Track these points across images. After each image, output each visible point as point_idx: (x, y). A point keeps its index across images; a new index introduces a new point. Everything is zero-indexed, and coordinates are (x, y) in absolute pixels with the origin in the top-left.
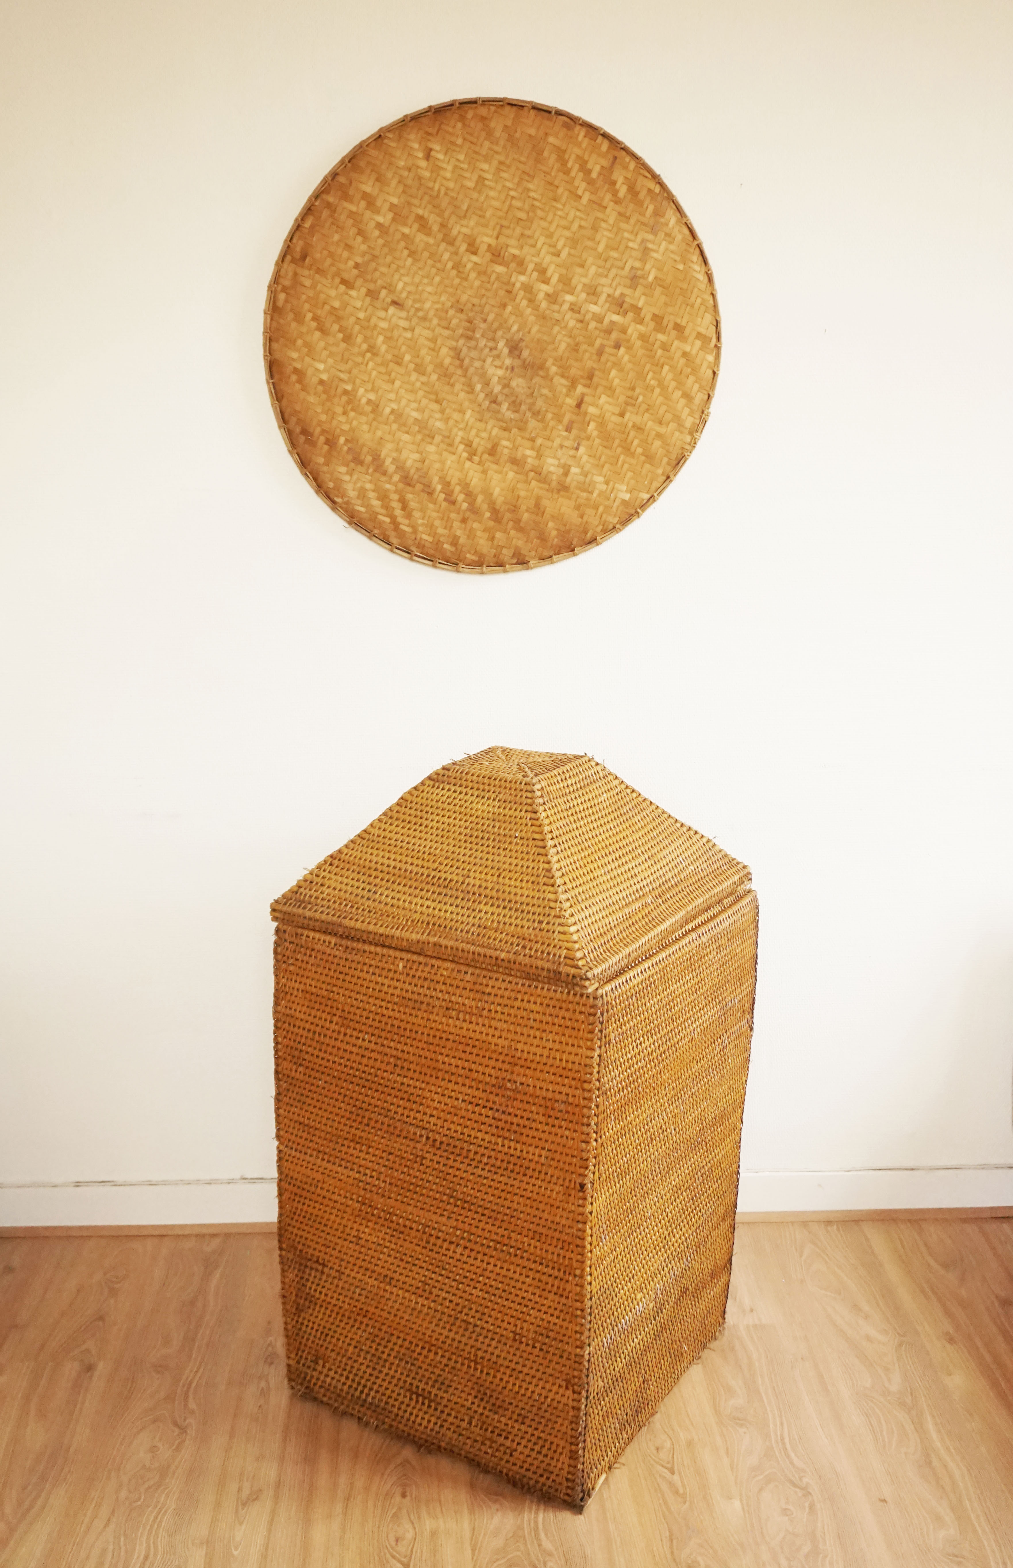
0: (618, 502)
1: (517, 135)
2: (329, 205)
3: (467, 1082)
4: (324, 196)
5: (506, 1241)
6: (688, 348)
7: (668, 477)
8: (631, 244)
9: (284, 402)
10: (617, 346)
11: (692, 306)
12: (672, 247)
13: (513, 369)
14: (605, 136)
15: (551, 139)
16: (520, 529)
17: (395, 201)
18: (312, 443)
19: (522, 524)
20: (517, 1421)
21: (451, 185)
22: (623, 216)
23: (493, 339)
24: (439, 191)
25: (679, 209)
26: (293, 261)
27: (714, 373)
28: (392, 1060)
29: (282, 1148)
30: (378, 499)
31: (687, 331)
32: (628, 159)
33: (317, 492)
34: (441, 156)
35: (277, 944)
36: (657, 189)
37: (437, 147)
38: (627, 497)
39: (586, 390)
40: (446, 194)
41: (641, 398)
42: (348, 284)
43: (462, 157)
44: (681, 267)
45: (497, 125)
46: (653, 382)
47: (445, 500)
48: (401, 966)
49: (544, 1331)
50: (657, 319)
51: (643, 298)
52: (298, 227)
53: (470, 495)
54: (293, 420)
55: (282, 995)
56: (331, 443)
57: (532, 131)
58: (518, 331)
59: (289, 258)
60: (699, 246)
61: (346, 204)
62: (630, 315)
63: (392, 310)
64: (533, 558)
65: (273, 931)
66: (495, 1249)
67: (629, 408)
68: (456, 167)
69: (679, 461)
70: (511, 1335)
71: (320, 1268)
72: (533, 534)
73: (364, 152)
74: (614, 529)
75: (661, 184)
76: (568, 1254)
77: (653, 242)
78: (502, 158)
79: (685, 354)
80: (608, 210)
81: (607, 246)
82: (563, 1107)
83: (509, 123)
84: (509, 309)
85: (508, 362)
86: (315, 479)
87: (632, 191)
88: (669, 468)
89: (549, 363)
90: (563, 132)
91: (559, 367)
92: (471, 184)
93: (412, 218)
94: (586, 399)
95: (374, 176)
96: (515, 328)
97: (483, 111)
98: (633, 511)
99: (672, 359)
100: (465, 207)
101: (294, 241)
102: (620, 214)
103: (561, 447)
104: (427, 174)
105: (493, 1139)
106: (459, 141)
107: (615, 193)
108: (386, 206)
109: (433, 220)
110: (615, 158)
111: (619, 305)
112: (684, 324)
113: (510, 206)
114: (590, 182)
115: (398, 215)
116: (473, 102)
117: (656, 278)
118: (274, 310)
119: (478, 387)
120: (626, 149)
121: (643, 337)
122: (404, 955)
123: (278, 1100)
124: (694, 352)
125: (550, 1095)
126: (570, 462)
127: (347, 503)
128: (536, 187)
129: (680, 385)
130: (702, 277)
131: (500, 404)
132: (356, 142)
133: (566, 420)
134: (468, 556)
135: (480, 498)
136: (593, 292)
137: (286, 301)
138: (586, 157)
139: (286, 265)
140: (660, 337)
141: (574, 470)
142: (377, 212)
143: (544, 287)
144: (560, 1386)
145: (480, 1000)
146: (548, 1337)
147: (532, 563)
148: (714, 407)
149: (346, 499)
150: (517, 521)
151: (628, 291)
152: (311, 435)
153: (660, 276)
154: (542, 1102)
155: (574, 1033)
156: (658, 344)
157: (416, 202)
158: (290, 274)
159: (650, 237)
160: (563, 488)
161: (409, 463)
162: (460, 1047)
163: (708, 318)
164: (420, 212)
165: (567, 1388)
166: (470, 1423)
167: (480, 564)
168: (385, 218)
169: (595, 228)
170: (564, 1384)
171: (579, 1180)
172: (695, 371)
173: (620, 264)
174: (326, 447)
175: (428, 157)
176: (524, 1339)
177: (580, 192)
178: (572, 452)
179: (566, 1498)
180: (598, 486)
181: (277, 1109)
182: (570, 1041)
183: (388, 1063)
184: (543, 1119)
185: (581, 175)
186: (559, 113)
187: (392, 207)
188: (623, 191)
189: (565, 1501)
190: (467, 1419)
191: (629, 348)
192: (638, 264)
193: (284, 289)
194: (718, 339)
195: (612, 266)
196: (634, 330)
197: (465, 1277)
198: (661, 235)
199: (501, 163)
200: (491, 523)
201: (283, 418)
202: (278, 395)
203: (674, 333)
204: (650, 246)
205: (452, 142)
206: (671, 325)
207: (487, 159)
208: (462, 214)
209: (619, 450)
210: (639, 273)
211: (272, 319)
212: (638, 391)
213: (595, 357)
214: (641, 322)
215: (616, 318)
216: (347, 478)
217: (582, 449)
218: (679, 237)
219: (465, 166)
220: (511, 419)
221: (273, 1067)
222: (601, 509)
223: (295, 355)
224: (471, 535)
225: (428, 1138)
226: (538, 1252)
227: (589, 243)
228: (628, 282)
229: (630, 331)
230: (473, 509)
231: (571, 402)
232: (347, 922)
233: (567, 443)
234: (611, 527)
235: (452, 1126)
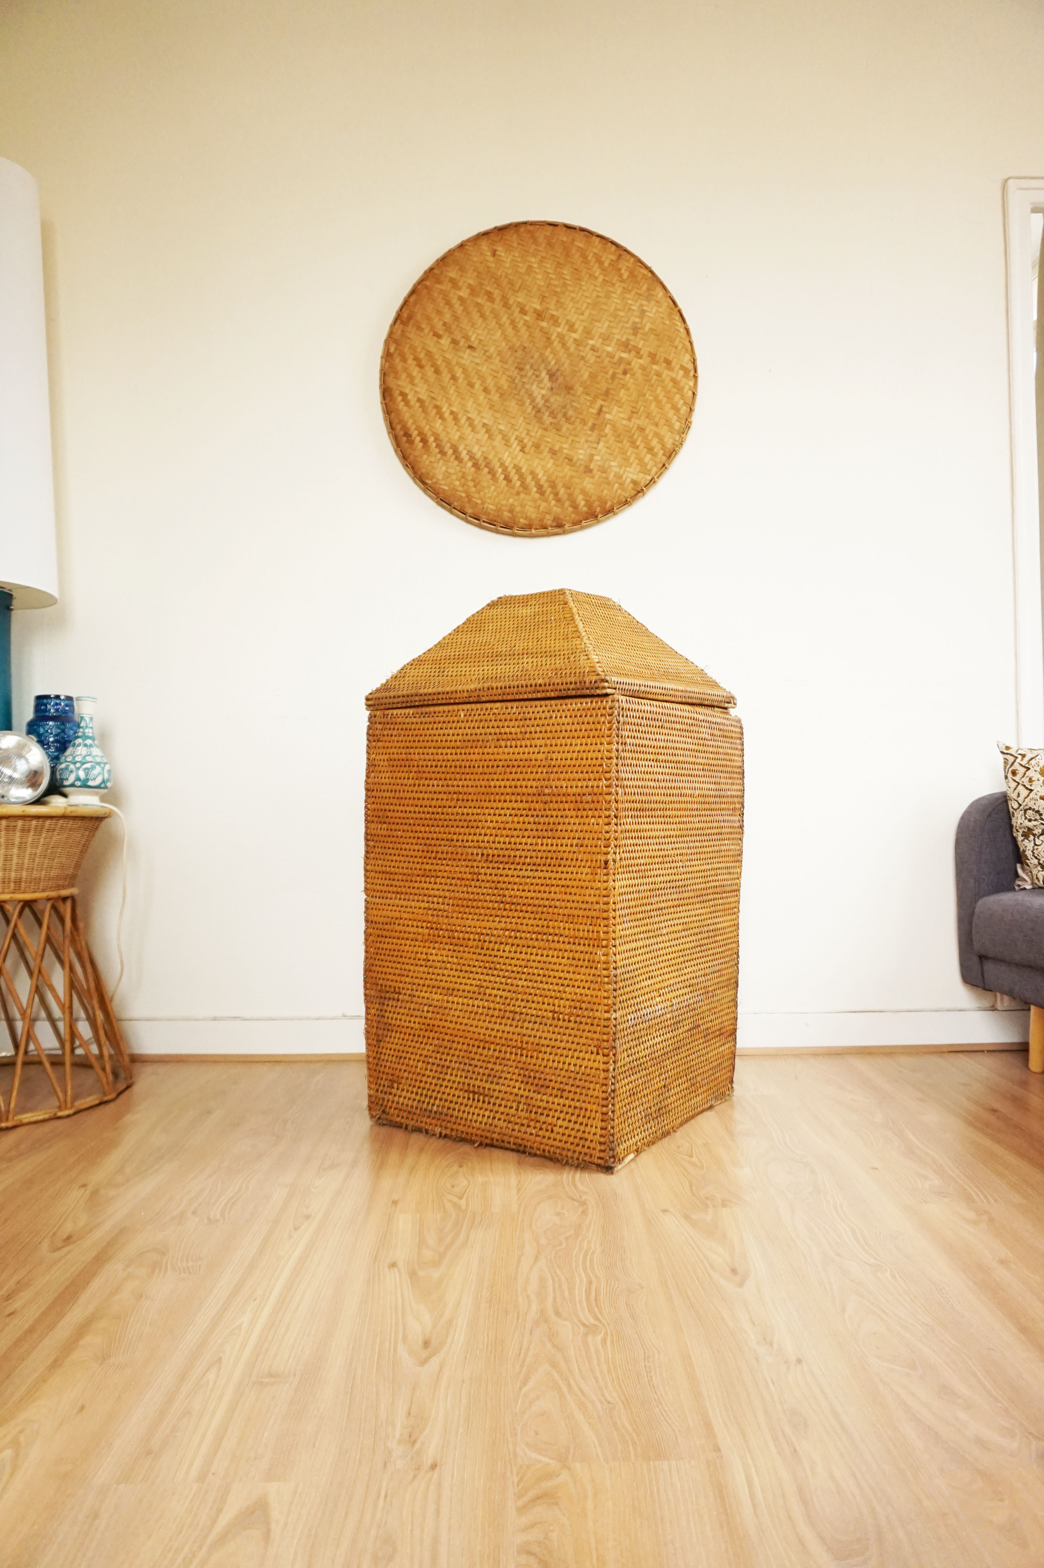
0: (628, 480)
1: (554, 241)
2: (426, 287)
3: (513, 798)
4: (424, 283)
5: (545, 930)
6: (674, 375)
7: (664, 465)
8: (633, 308)
9: (393, 415)
10: (625, 373)
11: (676, 348)
12: (660, 310)
13: (552, 389)
14: (613, 243)
15: (577, 243)
16: (558, 500)
17: (472, 282)
18: (411, 442)
19: (560, 496)
20: (556, 1096)
21: (510, 271)
22: (626, 290)
23: (538, 370)
24: (501, 276)
25: (664, 288)
26: (403, 323)
27: (694, 394)
28: (455, 796)
29: (368, 899)
30: (457, 480)
31: (673, 364)
32: (629, 256)
33: (413, 479)
34: (503, 254)
35: (369, 728)
36: (650, 275)
37: (500, 249)
38: (635, 477)
39: (603, 403)
40: (506, 277)
41: (642, 408)
42: (439, 336)
43: (517, 254)
44: (667, 322)
45: (541, 235)
46: (651, 398)
47: (505, 479)
48: (462, 715)
49: (578, 1004)
50: (653, 356)
51: (642, 342)
52: (406, 302)
53: (522, 477)
54: (399, 427)
55: (371, 769)
56: (424, 441)
57: (565, 239)
58: (555, 364)
59: (399, 322)
60: (680, 312)
61: (438, 286)
62: (633, 353)
63: (468, 351)
64: (568, 522)
65: (367, 719)
66: (537, 940)
67: (635, 415)
68: (513, 260)
69: (671, 454)
70: (550, 1015)
71: (396, 996)
72: (567, 504)
73: (451, 255)
74: (626, 503)
75: (651, 272)
76: (595, 929)
77: (647, 306)
78: (544, 255)
79: (673, 380)
80: (617, 286)
81: (616, 309)
82: (589, 798)
83: (548, 234)
84: (549, 350)
85: (549, 385)
86: (413, 468)
87: (632, 274)
88: (664, 458)
89: (577, 386)
90: (585, 239)
91: (585, 388)
92: (523, 270)
93: (483, 291)
94: (604, 409)
95: (457, 267)
96: (553, 363)
97: (531, 228)
98: (639, 489)
99: (663, 381)
100: (518, 286)
101: (403, 310)
102: (624, 288)
103: (587, 441)
104: (493, 265)
105: (534, 841)
106: (515, 245)
107: (621, 276)
108: (466, 285)
109: (497, 294)
110: (620, 255)
111: (626, 346)
112: (671, 359)
113: (549, 283)
114: (604, 270)
115: (473, 291)
116: (525, 223)
117: (651, 329)
118: (387, 356)
119: (528, 402)
120: (626, 250)
121: (643, 368)
122: (465, 707)
123: (367, 858)
124: (679, 378)
125: (579, 790)
126: (593, 452)
127: (436, 483)
128: (566, 272)
129: (669, 398)
130: (682, 330)
131: (543, 413)
132: (446, 250)
133: (590, 424)
134: (522, 521)
135: (529, 478)
136: (606, 338)
137: (396, 349)
138: (600, 254)
139: (396, 327)
140: (655, 367)
141: (596, 458)
142: (460, 289)
143: (574, 335)
144: (592, 1053)
145: (523, 726)
146: (581, 1009)
147: (566, 527)
148: (696, 418)
149: (434, 480)
150: (556, 494)
151: (632, 337)
152: (410, 436)
153: (653, 327)
154: (573, 798)
155: (597, 733)
156: (653, 372)
157: (486, 282)
158: (399, 332)
159: (644, 303)
160: (588, 470)
161: (478, 455)
162: (508, 770)
163: (687, 357)
164: (488, 289)
165: (598, 1054)
166: (517, 1110)
167: (529, 527)
168: (464, 293)
169: (608, 296)
170: (595, 1050)
171: (603, 858)
172: (680, 390)
173: (626, 320)
174: (421, 444)
175: (494, 254)
176: (561, 1016)
177: (597, 275)
178: (595, 445)
179: (600, 1161)
180: (614, 469)
181: (366, 864)
182: (594, 741)
183: (452, 799)
184: (574, 813)
185: (597, 265)
186: (582, 230)
187: (470, 286)
188: (626, 275)
189: (598, 1165)
190: (515, 1105)
191: (633, 375)
192: (637, 320)
193: (396, 342)
194: (696, 371)
195: (620, 321)
196: (636, 363)
197: (513, 972)
198: (653, 303)
199: (542, 257)
200: (538, 495)
201: (391, 427)
202: (389, 410)
203: (664, 365)
204: (645, 308)
205: (510, 245)
206: (662, 359)
207: (534, 256)
208: (517, 288)
209: (628, 444)
210: (639, 326)
211: (386, 361)
212: (640, 403)
213: (610, 381)
214: (641, 358)
215: (624, 355)
216: (435, 465)
217: (602, 444)
218: (665, 304)
219: (519, 260)
220: (551, 423)
221: (363, 830)
222: (616, 485)
223: (400, 383)
224: (522, 506)
225: (483, 855)
226: (572, 932)
227: (604, 307)
228: (631, 331)
229: (633, 364)
230: (524, 486)
231: (594, 411)
232: (422, 691)
233: (590, 439)
234: (624, 500)
235: (502, 840)
